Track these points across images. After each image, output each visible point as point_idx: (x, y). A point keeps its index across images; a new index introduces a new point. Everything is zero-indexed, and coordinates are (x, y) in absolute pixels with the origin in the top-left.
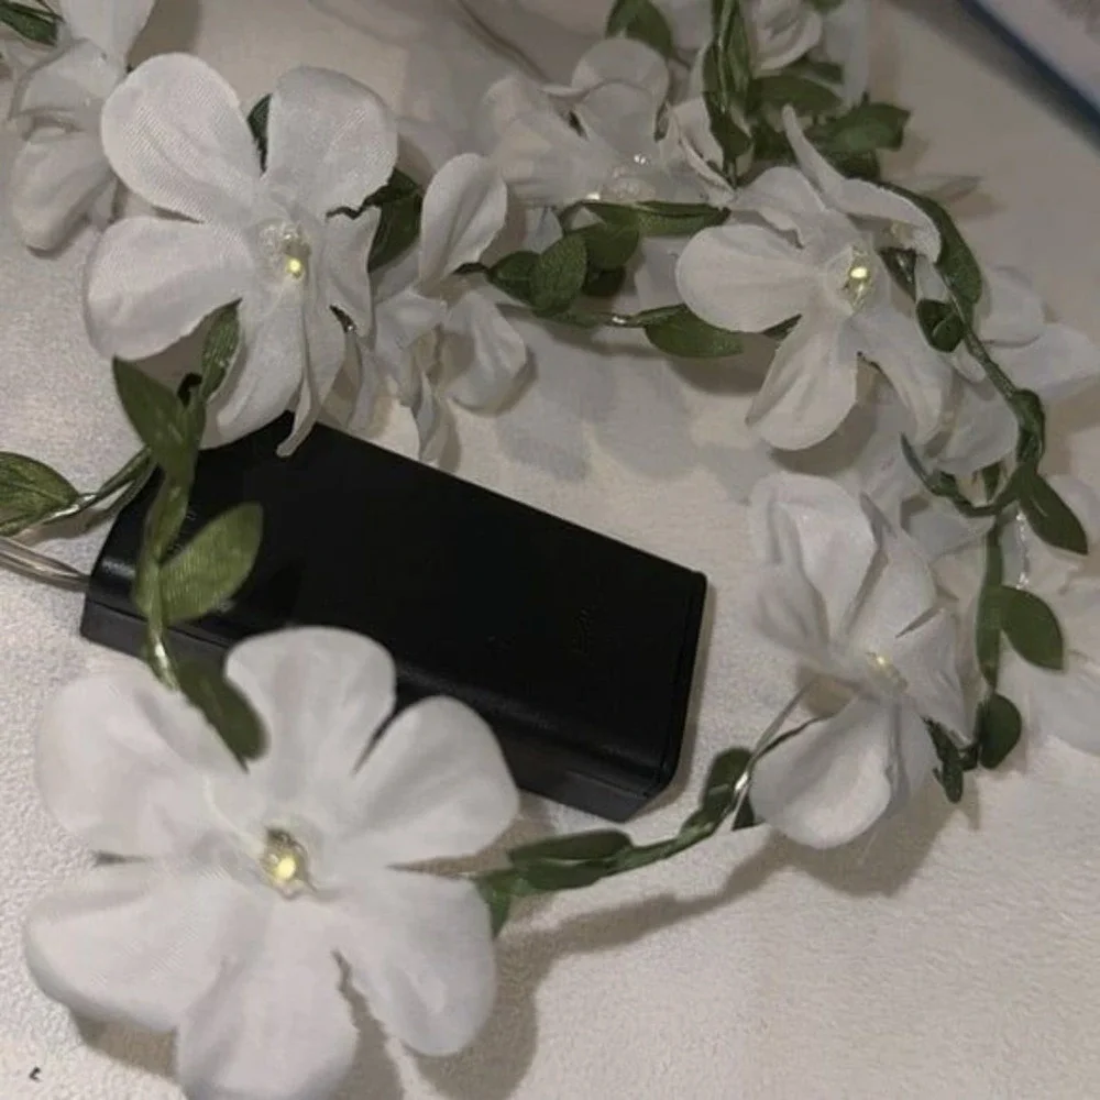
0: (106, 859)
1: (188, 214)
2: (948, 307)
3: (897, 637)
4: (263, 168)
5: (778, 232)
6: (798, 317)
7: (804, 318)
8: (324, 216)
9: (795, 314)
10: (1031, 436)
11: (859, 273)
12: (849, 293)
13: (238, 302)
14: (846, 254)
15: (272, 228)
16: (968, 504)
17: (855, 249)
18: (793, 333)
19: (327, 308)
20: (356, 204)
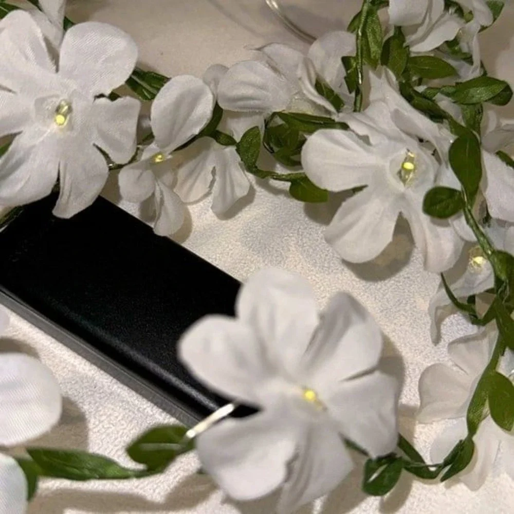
1: (10, 88)
2: (460, 193)
4: (57, 70)
5: (357, 135)
6: (365, 186)
7: (369, 187)
8: (92, 98)
9: (363, 184)
10: (503, 282)
11: (409, 166)
12: (401, 177)
13: (19, 133)
14: (403, 153)
15: (54, 99)
16: (476, 317)
17: (408, 151)
18: (358, 195)
19: (92, 144)
20: (108, 92)
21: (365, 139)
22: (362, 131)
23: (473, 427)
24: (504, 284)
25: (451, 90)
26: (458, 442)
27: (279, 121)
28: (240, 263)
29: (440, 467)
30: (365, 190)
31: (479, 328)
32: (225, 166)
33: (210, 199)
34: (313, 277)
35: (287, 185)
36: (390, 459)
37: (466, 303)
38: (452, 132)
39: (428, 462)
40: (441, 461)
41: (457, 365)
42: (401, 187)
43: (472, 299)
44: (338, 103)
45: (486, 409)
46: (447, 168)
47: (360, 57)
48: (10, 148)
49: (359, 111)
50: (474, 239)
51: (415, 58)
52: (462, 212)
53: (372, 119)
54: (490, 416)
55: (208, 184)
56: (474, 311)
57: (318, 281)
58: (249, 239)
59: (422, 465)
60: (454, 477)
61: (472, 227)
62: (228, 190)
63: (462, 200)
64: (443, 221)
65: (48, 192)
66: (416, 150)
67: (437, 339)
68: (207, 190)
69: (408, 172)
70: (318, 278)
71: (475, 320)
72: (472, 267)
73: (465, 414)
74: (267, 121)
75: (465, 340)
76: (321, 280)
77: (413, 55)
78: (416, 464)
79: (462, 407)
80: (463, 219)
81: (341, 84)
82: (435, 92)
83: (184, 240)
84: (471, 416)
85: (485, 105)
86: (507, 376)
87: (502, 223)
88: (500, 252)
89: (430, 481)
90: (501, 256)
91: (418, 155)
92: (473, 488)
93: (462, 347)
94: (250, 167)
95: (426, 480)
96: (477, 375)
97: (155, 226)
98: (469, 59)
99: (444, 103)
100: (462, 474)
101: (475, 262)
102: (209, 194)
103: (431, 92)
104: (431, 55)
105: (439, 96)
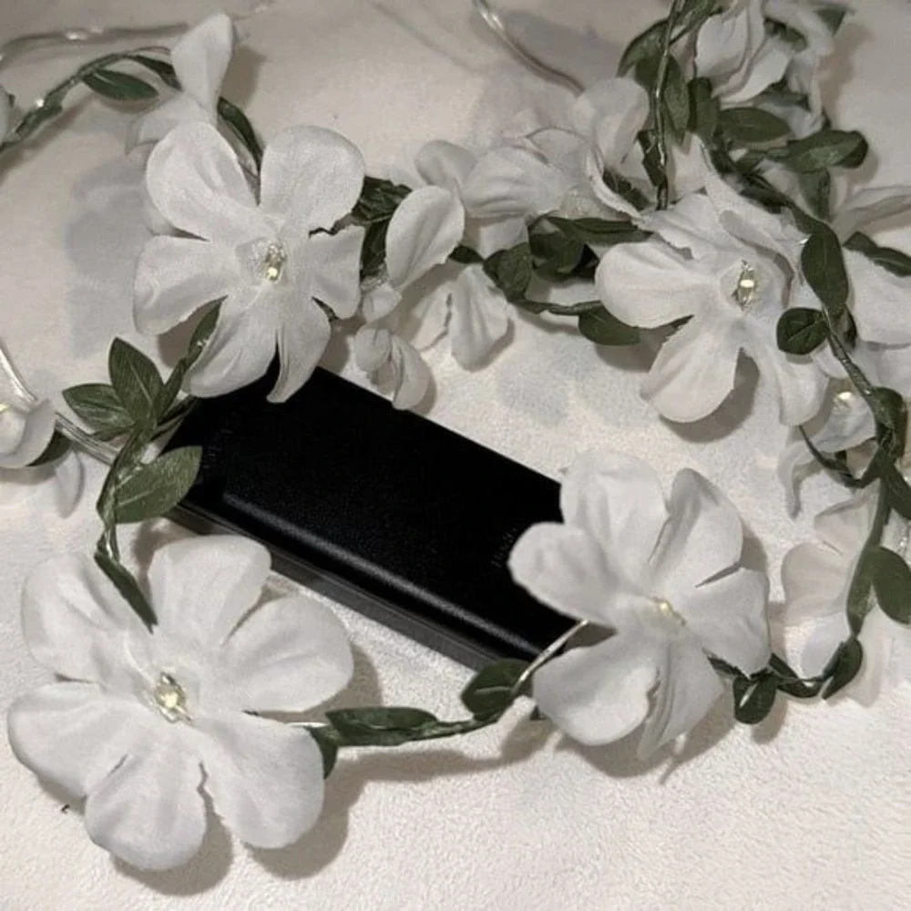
0: (62, 678)
1: (197, 234)
2: (821, 314)
3: (697, 586)
4: (258, 202)
5: (674, 248)
6: (690, 317)
7: (695, 318)
8: (307, 235)
9: (687, 314)
10: (887, 429)
11: (747, 283)
12: (737, 299)
13: (224, 298)
14: (737, 267)
15: (261, 244)
16: (849, 476)
17: (745, 263)
18: (684, 330)
19: (310, 299)
20: (328, 226)
21: (686, 253)
22: (680, 242)
23: (856, 624)
24: (889, 432)
25: (783, 153)
26: (837, 646)
27: (549, 228)
29: (819, 681)
30: (691, 321)
31: (853, 492)
32: (468, 294)
33: (447, 340)
35: (574, 320)
36: (761, 677)
37: (834, 458)
38: (799, 228)
39: (801, 675)
40: (819, 673)
41: (825, 543)
42: (738, 312)
43: (842, 455)
44: (637, 200)
45: (873, 598)
46: (802, 283)
47: (660, 130)
48: (218, 323)
49: (665, 208)
50: (845, 374)
51: (728, 111)
52: (826, 342)
53: (690, 221)
54: (877, 606)
55: (443, 320)
56: (845, 468)
59: (796, 680)
60: (840, 692)
61: (841, 360)
62: (476, 326)
63: (824, 325)
64: (803, 357)
65: (264, 371)
66: (755, 260)
67: (795, 510)
68: (442, 329)
69: (746, 291)
71: (850, 481)
72: (837, 406)
73: (844, 606)
74: (529, 227)
75: (840, 509)
77: (726, 106)
78: (790, 680)
79: (839, 598)
80: (828, 350)
82: (759, 156)
83: (428, 409)
84: (853, 610)
85: (833, 171)
86: (895, 550)
87: (875, 347)
88: (882, 390)
89: (808, 700)
90: (882, 396)
91: (759, 267)
92: (866, 704)
93: (835, 518)
94: (516, 298)
95: (801, 700)
96: (855, 554)
97: (395, 398)
98: (804, 102)
99: (776, 175)
100: (851, 688)
101: (841, 401)
102: (444, 334)
103: (753, 156)
104: (750, 104)
105: (765, 163)
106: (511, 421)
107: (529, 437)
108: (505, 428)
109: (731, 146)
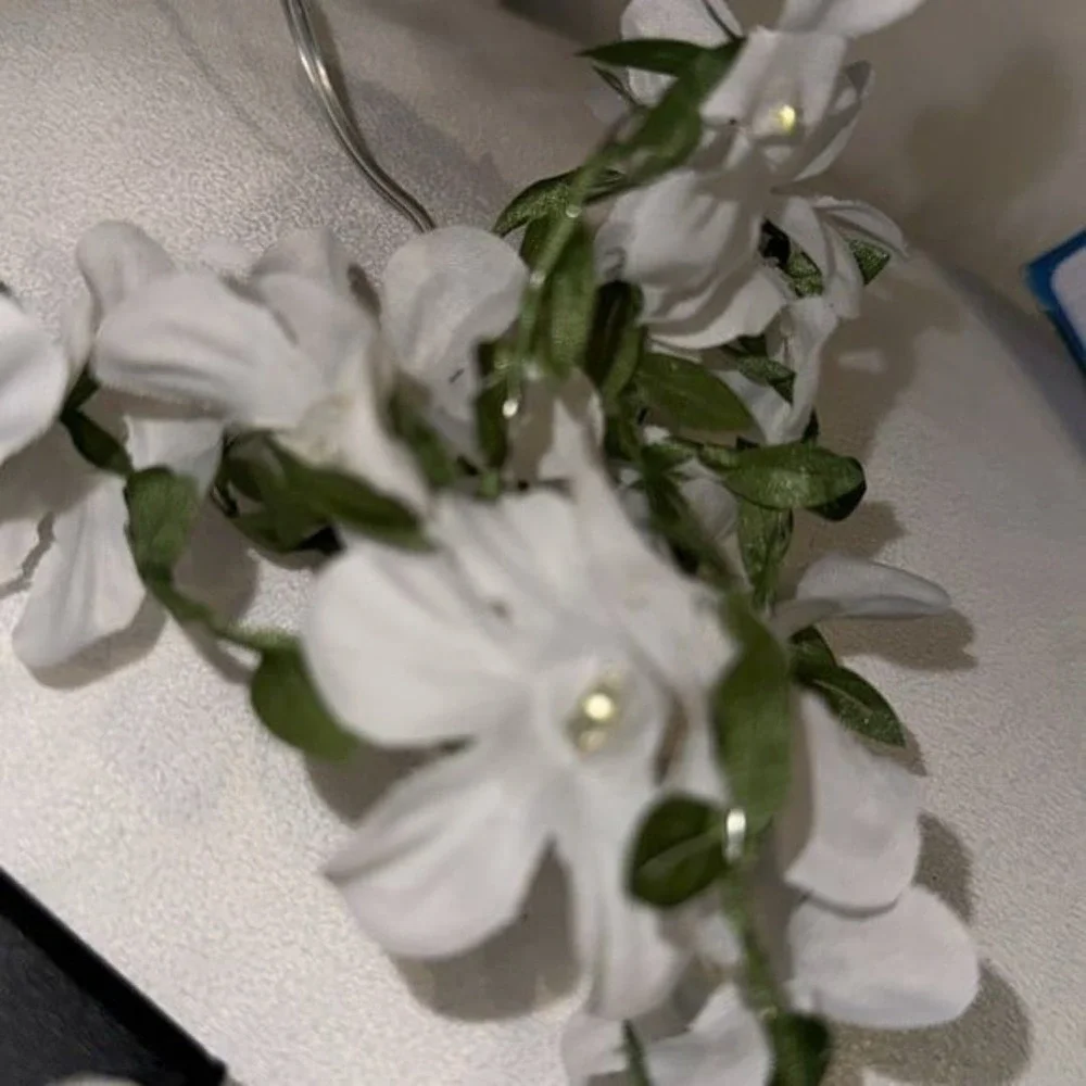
6: (469, 742)
7: (481, 745)
11: (597, 705)
21: (500, 612)
25: (728, 459)
28: (68, 803)
30: (467, 753)
34: (274, 878)
35: (248, 659)
55: (24, 555)
57: (285, 891)
58: (110, 732)
68: (15, 574)
70: (286, 879)
74: (230, 439)
76: (291, 891)
77: (656, 349)
81: (459, 373)
82: (687, 451)
98: (783, 385)
99: (701, 488)
102: (16, 586)
103: (676, 447)
104: (696, 360)
105: (693, 465)
106: (97, 790)
107: (122, 832)
108: (78, 800)
109: (644, 417)
